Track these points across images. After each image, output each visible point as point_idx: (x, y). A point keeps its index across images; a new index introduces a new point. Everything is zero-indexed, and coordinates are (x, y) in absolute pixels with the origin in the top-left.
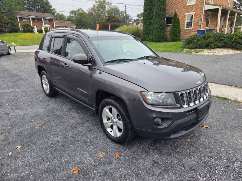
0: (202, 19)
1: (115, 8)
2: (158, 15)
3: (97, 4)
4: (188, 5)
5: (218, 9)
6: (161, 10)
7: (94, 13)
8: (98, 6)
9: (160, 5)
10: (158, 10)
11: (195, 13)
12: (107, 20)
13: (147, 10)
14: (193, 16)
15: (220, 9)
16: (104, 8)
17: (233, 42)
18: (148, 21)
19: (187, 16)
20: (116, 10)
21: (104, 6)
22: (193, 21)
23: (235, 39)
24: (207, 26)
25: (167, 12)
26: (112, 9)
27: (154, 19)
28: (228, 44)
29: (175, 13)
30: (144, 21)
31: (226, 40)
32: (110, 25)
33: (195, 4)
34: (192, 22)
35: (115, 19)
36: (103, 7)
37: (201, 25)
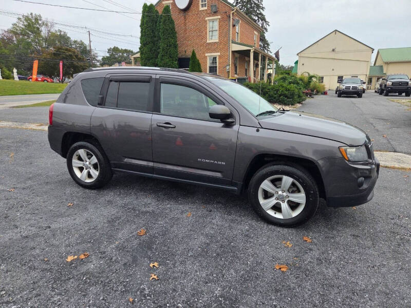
0: (230, 63)
1: (60, 34)
2: (167, 52)
3: (22, 23)
4: (208, 42)
5: (250, 50)
6: (170, 46)
7: (14, 39)
8: (24, 27)
9: (169, 38)
10: (166, 46)
11: (219, 54)
12: (54, 53)
13: (147, 44)
14: (216, 58)
15: (252, 51)
16: (37, 32)
17: (280, 95)
18: (150, 61)
19: (208, 58)
20: (64, 38)
21: (38, 29)
22: (218, 65)
23: (282, 91)
24: (236, 74)
25: (180, 49)
26: (54, 35)
27: (162, 59)
28: (275, 98)
29: (194, 51)
30: (143, 61)
31: (272, 93)
32: (61, 64)
33: (217, 41)
34: (216, 67)
35: (70, 53)
36: (35, 29)
37: (229, 72)
